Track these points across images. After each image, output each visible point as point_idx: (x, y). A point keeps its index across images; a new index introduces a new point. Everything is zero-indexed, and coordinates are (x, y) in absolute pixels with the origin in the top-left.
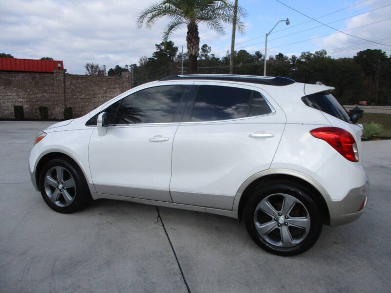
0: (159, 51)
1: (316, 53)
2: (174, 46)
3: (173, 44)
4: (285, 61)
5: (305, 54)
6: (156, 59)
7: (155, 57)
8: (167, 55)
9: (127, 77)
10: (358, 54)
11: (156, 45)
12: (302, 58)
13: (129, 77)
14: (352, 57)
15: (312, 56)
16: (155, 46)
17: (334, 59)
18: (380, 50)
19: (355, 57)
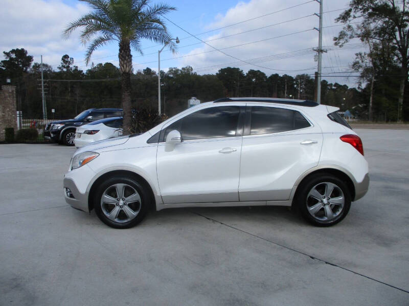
0: (8, 59)
1: (183, 69)
2: (27, 55)
3: (26, 53)
4: (153, 76)
5: (172, 70)
6: (4, 68)
7: (3, 67)
8: (19, 64)
9: (10, 91)
10: (219, 71)
11: (4, 52)
12: (170, 74)
13: (13, 91)
14: (215, 74)
15: (180, 72)
16: (4, 54)
17: (199, 75)
18: (238, 69)
19: (217, 74)
